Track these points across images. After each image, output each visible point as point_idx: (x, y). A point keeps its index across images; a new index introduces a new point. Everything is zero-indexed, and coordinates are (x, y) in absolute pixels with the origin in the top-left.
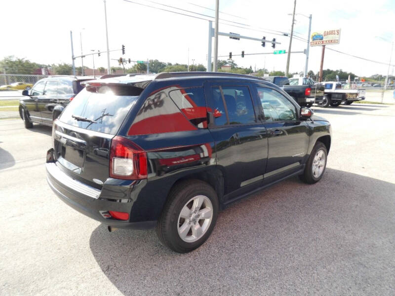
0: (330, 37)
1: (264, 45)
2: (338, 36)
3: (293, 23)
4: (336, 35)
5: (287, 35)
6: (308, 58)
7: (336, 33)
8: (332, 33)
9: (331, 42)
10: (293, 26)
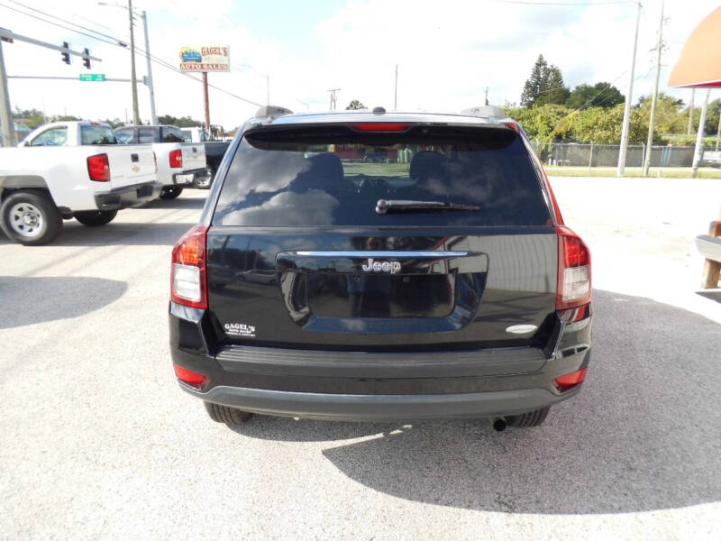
0: (213, 59)
1: (67, 60)
2: (226, 58)
3: (132, 24)
4: (223, 56)
5: (125, 46)
6: (152, 93)
7: (222, 52)
8: (214, 51)
9: (216, 67)
10: (131, 29)
